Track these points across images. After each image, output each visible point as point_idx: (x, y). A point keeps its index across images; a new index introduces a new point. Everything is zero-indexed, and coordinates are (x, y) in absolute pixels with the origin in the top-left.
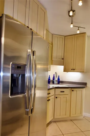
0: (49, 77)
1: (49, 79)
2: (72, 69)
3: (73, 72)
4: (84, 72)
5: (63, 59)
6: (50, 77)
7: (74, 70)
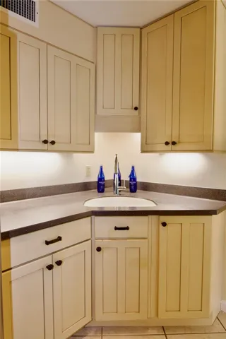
0: (101, 172)
1: (101, 179)
2: (167, 143)
3: (172, 151)
4: (211, 151)
5: (136, 109)
6: (104, 170)
7: (174, 143)
